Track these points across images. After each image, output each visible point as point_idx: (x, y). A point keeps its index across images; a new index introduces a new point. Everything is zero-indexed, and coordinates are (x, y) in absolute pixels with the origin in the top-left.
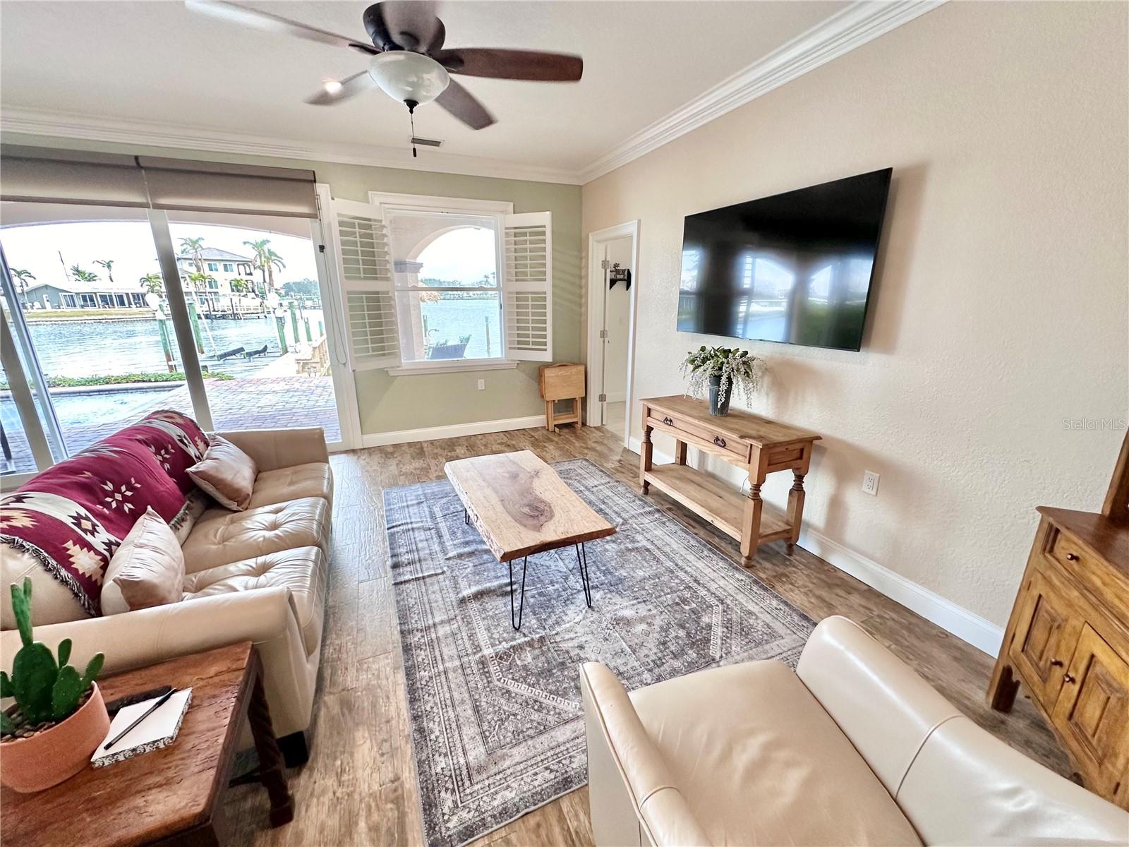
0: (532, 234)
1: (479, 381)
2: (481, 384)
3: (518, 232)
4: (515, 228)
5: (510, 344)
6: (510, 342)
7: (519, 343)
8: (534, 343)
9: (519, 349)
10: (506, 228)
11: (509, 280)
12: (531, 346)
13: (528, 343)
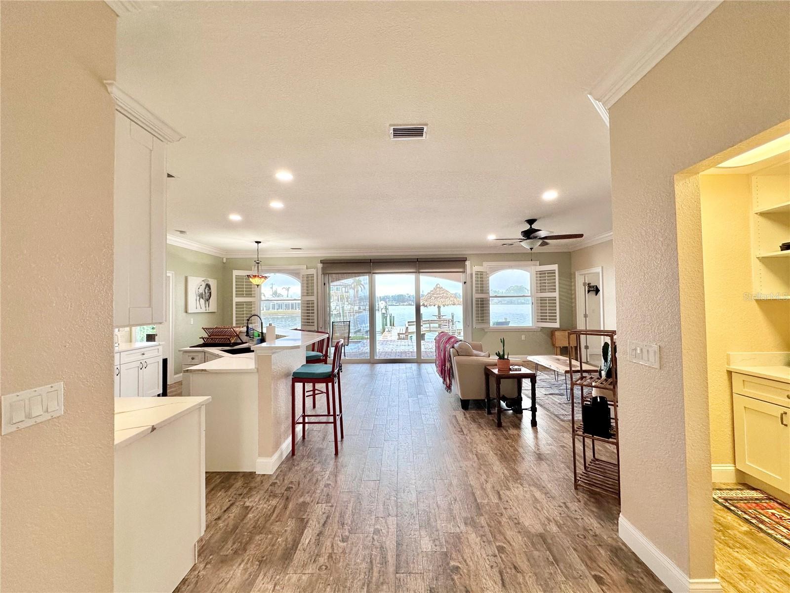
0: (549, 273)
2: (523, 338)
3: (542, 273)
4: (540, 271)
5: (537, 320)
7: (542, 319)
8: (550, 319)
10: (536, 272)
11: (537, 292)
12: (548, 321)
13: (547, 319)
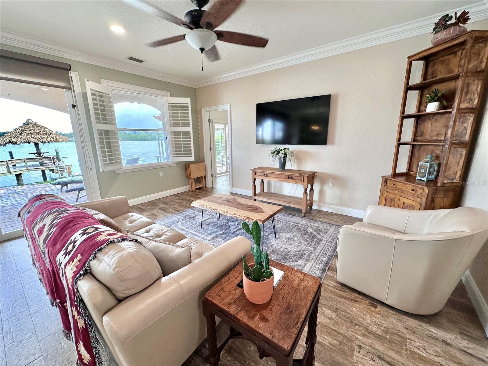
0: (181, 106)
1: (160, 173)
2: (161, 174)
3: (173, 106)
4: (172, 103)
5: (173, 155)
6: (173, 154)
7: (176, 154)
8: (184, 154)
9: (176, 157)
10: (168, 103)
11: (171, 126)
12: (183, 155)
13: (181, 154)
